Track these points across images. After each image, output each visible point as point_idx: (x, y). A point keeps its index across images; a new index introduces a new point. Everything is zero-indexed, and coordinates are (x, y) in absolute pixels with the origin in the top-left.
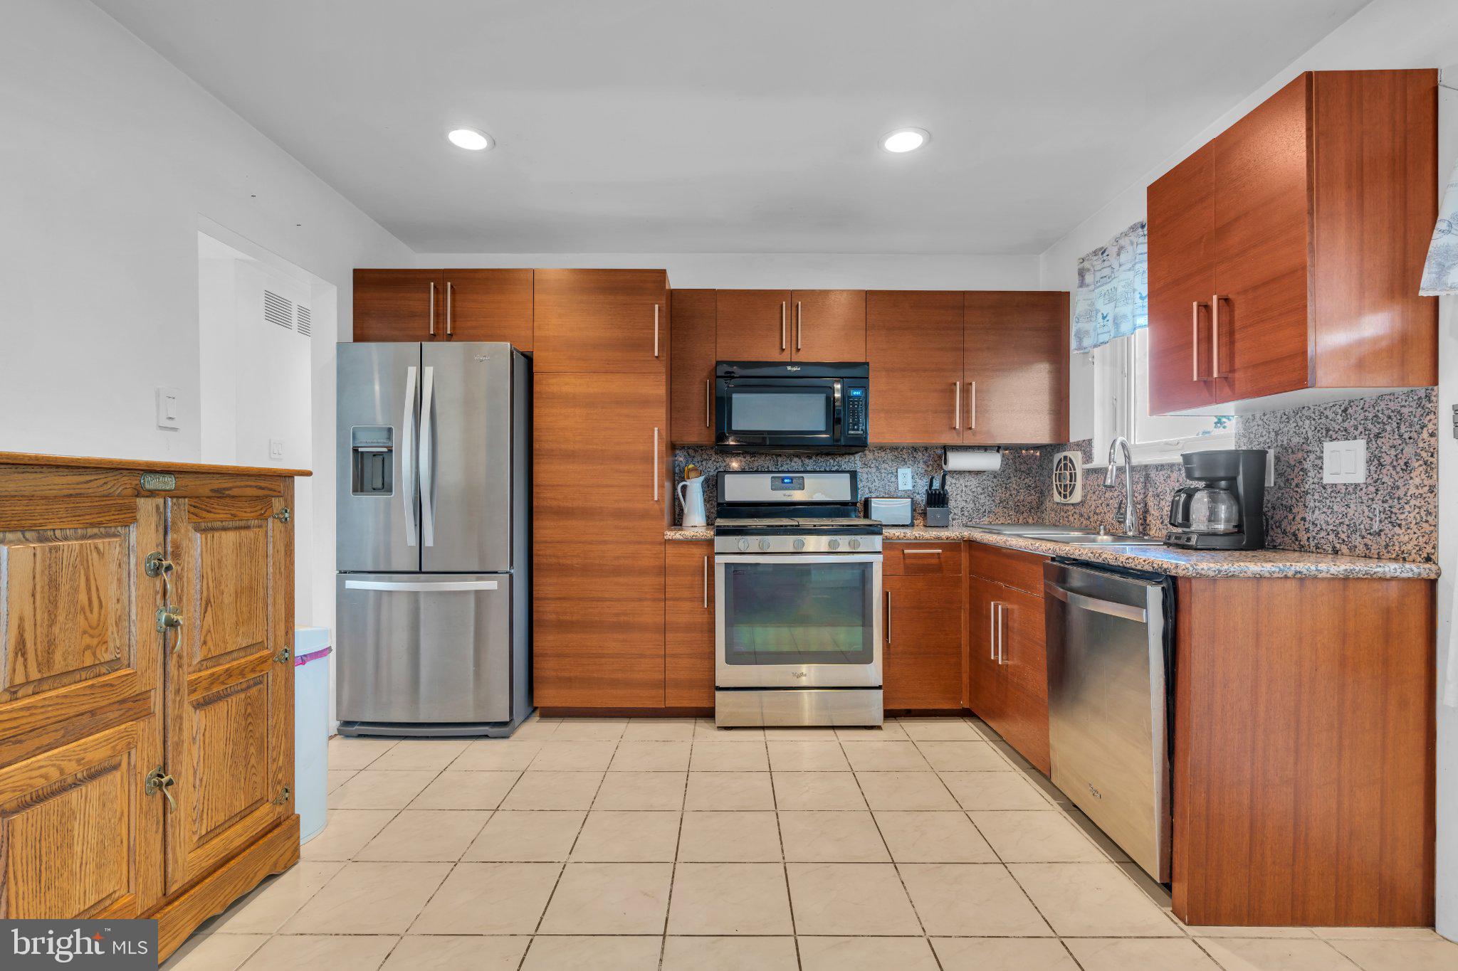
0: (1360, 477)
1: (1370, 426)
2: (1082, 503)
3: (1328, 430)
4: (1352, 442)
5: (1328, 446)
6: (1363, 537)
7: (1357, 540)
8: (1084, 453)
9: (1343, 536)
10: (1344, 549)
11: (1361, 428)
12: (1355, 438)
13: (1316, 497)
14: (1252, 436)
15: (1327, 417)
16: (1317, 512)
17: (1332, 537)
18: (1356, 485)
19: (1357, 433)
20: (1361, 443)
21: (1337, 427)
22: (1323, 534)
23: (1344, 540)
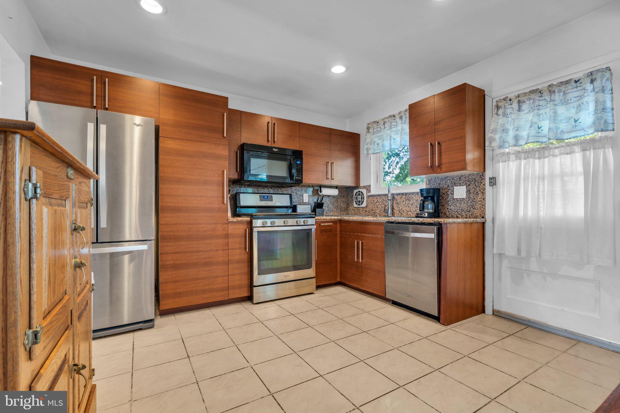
0: (464, 196)
1: (467, 182)
2: (366, 207)
3: (455, 183)
4: (462, 187)
5: (455, 188)
6: (465, 213)
7: (463, 213)
8: (367, 189)
9: (459, 213)
10: (460, 216)
11: (464, 183)
12: (463, 186)
13: (452, 202)
14: (431, 185)
15: (455, 180)
16: (452, 206)
17: (456, 213)
18: (463, 199)
19: (463, 184)
20: (465, 187)
21: (458, 182)
22: (454, 212)
23: (460, 214)
